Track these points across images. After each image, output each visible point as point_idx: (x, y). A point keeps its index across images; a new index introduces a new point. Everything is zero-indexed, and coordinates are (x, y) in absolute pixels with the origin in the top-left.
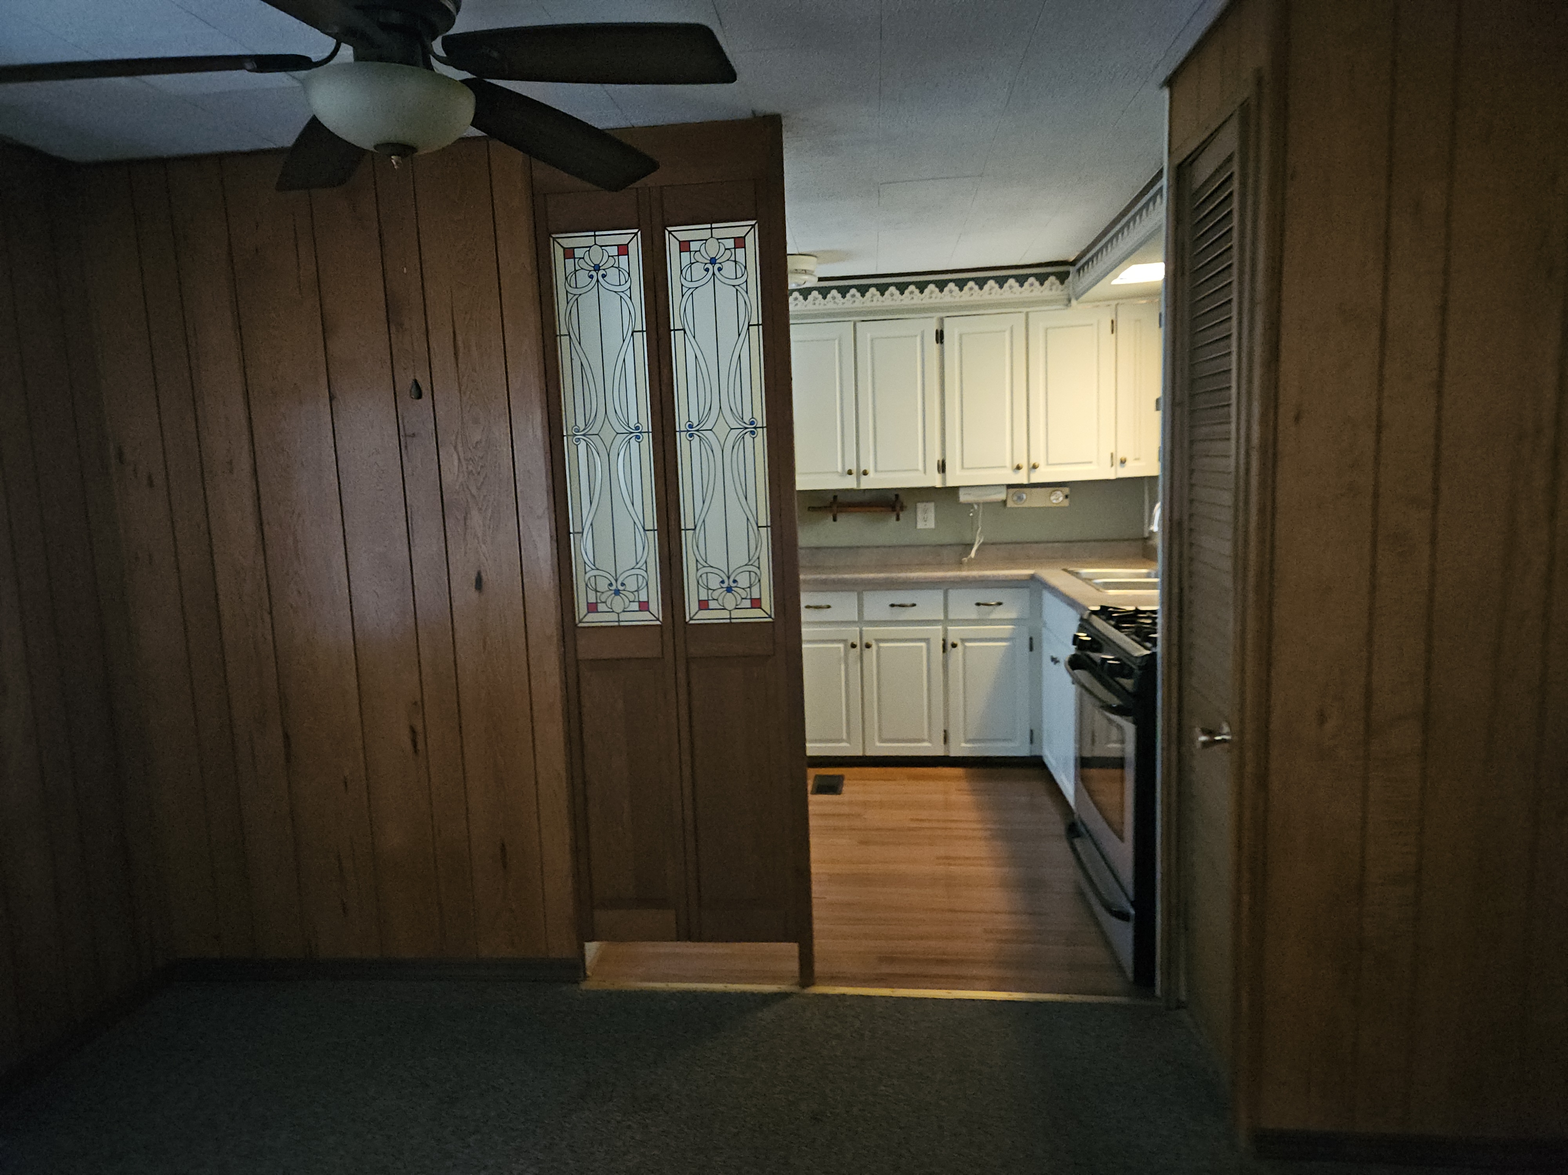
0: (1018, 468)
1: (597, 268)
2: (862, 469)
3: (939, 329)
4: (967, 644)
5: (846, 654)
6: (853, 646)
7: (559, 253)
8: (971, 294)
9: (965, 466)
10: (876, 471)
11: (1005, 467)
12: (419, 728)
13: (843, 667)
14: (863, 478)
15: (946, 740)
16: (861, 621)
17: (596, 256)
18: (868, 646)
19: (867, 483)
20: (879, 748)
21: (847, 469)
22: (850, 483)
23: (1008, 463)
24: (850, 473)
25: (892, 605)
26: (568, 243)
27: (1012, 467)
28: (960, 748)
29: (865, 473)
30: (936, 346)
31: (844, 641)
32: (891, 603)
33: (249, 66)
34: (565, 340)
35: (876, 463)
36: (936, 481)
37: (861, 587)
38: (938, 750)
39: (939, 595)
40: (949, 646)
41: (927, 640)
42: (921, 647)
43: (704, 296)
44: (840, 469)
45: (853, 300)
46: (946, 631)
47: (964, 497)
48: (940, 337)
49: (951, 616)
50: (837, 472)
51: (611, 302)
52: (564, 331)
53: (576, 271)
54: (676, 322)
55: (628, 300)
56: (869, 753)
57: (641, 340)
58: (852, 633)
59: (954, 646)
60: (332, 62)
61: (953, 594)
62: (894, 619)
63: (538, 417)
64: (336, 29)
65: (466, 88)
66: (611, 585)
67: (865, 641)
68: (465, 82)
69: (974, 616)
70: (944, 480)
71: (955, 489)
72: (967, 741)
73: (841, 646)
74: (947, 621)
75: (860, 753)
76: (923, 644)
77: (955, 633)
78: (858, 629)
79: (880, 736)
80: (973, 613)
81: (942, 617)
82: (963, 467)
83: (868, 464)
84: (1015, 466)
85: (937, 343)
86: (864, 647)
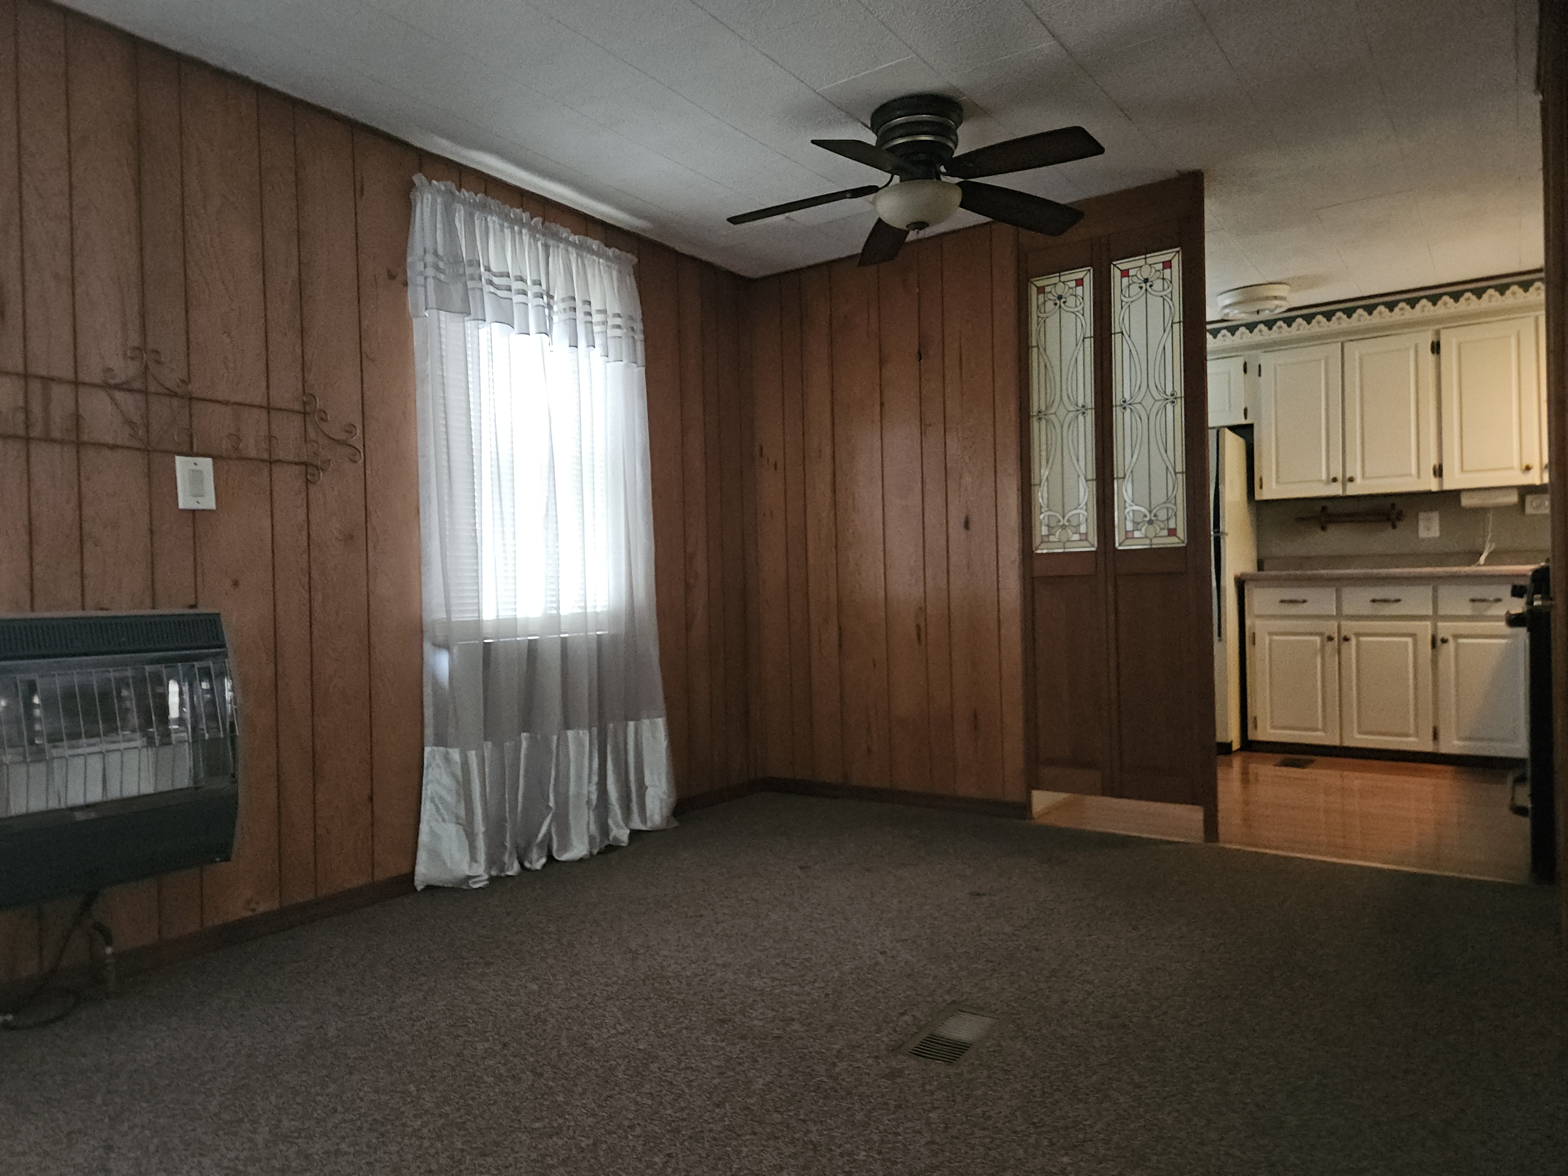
0: (1528, 468)
1: (1060, 297)
2: (1348, 476)
3: (1435, 340)
4: (1461, 641)
5: (1323, 647)
6: (1330, 639)
7: (1034, 290)
8: (1469, 304)
9: (1465, 469)
10: (1363, 477)
11: (1512, 468)
12: (922, 625)
13: (1319, 659)
14: (1350, 485)
15: (1435, 736)
16: (1339, 615)
17: (1060, 289)
18: (1346, 639)
19: (1353, 490)
20: (1357, 739)
21: (1331, 477)
22: (1336, 490)
23: (1516, 463)
24: (1335, 480)
25: (1374, 601)
26: (1040, 284)
27: (1521, 469)
28: (1452, 745)
29: (1351, 480)
30: (1431, 357)
31: (1320, 634)
32: (1371, 598)
33: (848, 196)
34: (1035, 350)
35: (1363, 467)
36: (1433, 485)
37: (1338, 582)
38: (1428, 746)
39: (1426, 592)
40: (1439, 643)
41: (1413, 635)
42: (1406, 643)
43: (1138, 308)
44: (1324, 477)
45: (1341, 322)
46: (1435, 627)
47: (1466, 501)
48: (1436, 348)
49: (1441, 612)
50: (1321, 481)
51: (1068, 319)
52: (1034, 343)
53: (1045, 301)
54: (1116, 328)
55: (1081, 316)
56: (1348, 743)
57: (1089, 344)
58: (1331, 627)
59: (1444, 641)
60: (891, 184)
61: (1444, 591)
62: (1375, 613)
63: (1013, 407)
64: (890, 168)
65: (958, 187)
66: (1059, 521)
67: (1344, 633)
68: (959, 184)
69: (1468, 612)
70: (1441, 484)
71: (1456, 494)
72: (1460, 739)
73: (1318, 639)
74: (1436, 617)
75: (1337, 743)
76: (1409, 640)
77: (1445, 628)
78: (1336, 624)
79: (1359, 727)
80: (1467, 610)
81: (1431, 613)
82: (1462, 469)
83: (1355, 470)
84: (1524, 467)
85: (1433, 352)
86: (1342, 641)
